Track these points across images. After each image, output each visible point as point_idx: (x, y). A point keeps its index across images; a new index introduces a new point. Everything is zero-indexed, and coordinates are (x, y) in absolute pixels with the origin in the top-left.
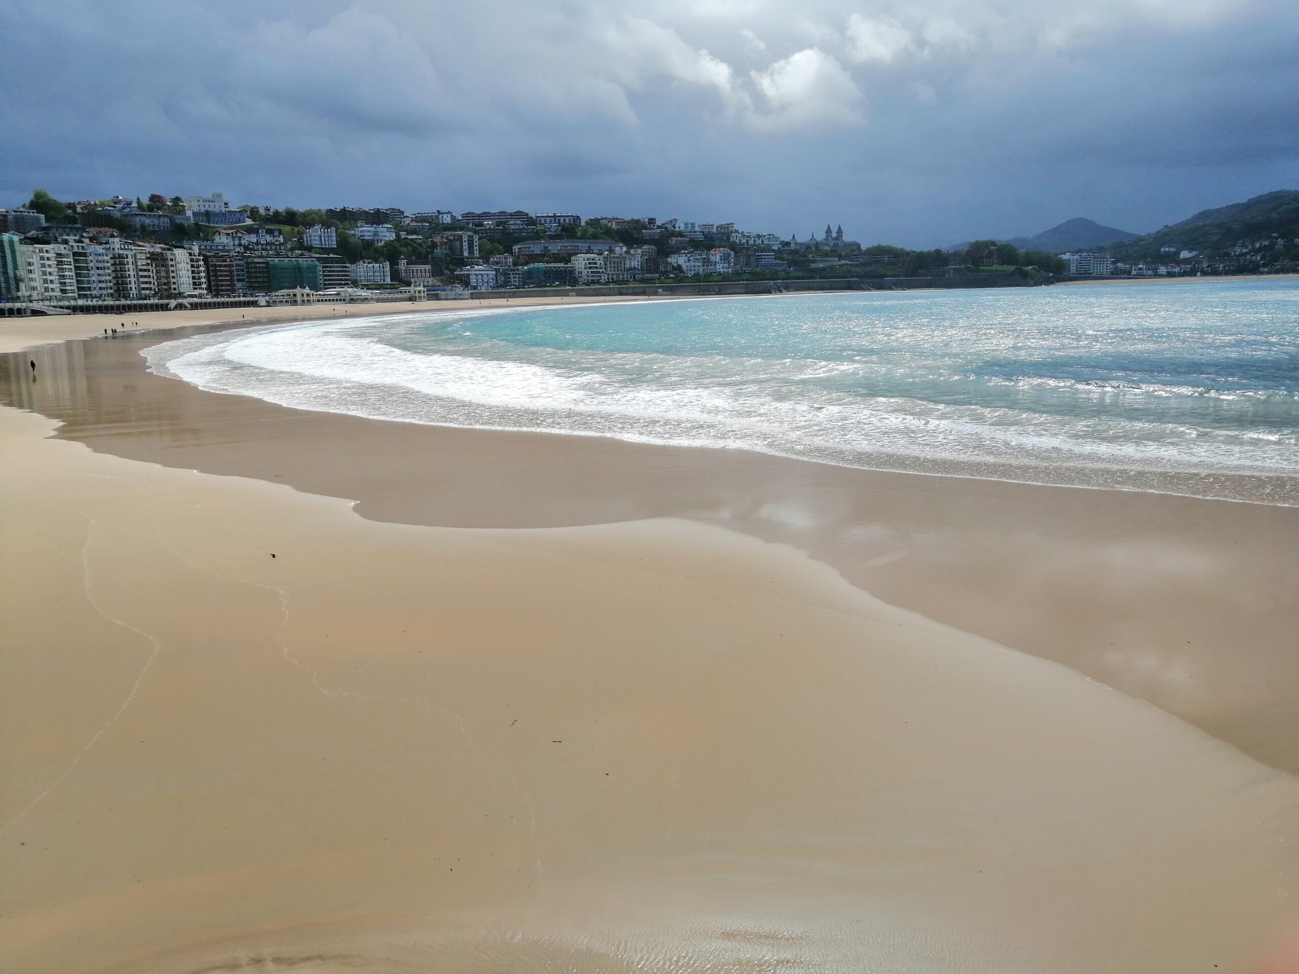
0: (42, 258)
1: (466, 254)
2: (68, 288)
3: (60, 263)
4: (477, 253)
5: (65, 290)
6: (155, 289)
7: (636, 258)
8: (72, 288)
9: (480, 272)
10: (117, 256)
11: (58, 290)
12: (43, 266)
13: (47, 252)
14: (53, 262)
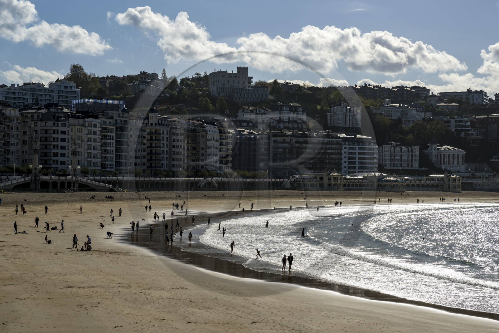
0: (90, 133)
2: (107, 163)
3: (104, 137)
5: (105, 164)
6: (184, 167)
8: (111, 163)
10: (154, 131)
11: (99, 164)
12: (90, 140)
13: (95, 126)
14: (98, 137)
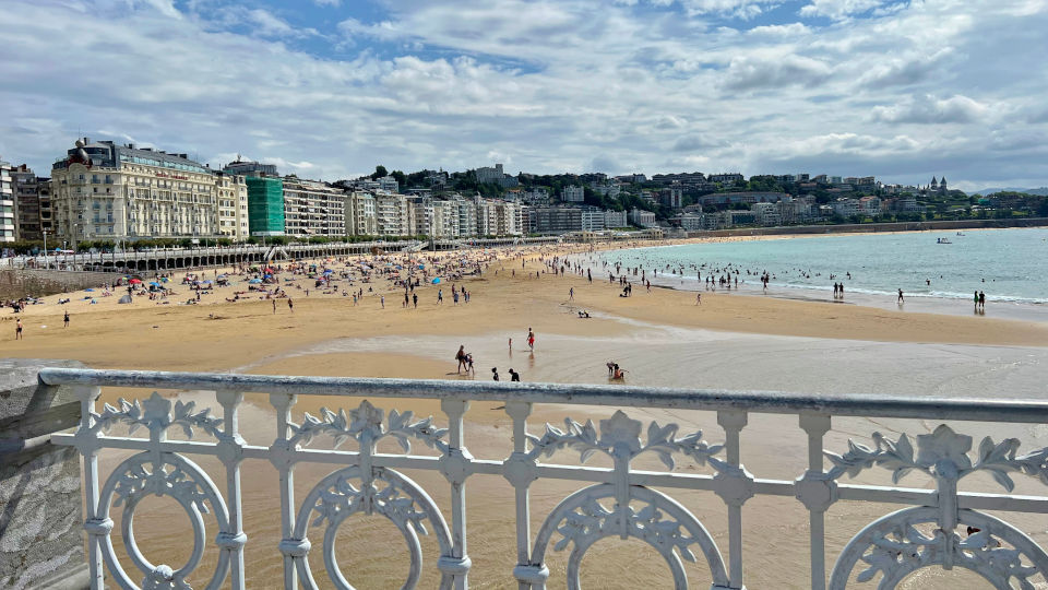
0: (444, 210)
1: (673, 204)
3: (452, 213)
4: (680, 204)
6: (497, 231)
7: (804, 205)
8: (458, 230)
9: (688, 217)
10: (479, 208)
13: (447, 205)
14: (449, 213)
